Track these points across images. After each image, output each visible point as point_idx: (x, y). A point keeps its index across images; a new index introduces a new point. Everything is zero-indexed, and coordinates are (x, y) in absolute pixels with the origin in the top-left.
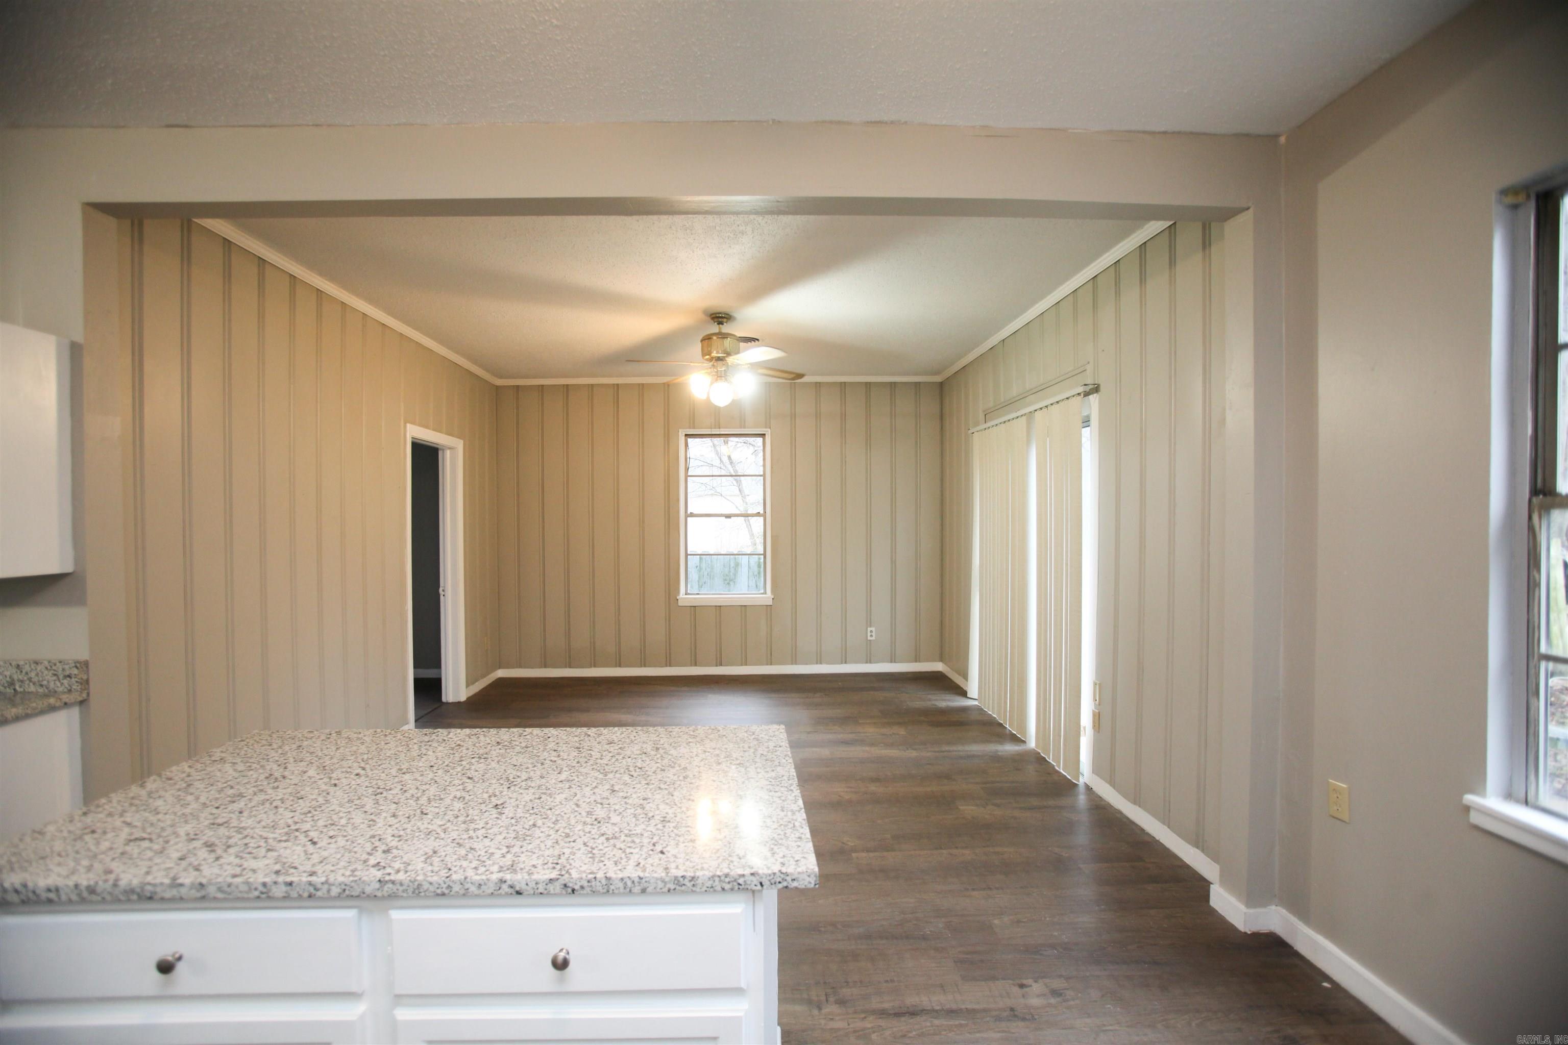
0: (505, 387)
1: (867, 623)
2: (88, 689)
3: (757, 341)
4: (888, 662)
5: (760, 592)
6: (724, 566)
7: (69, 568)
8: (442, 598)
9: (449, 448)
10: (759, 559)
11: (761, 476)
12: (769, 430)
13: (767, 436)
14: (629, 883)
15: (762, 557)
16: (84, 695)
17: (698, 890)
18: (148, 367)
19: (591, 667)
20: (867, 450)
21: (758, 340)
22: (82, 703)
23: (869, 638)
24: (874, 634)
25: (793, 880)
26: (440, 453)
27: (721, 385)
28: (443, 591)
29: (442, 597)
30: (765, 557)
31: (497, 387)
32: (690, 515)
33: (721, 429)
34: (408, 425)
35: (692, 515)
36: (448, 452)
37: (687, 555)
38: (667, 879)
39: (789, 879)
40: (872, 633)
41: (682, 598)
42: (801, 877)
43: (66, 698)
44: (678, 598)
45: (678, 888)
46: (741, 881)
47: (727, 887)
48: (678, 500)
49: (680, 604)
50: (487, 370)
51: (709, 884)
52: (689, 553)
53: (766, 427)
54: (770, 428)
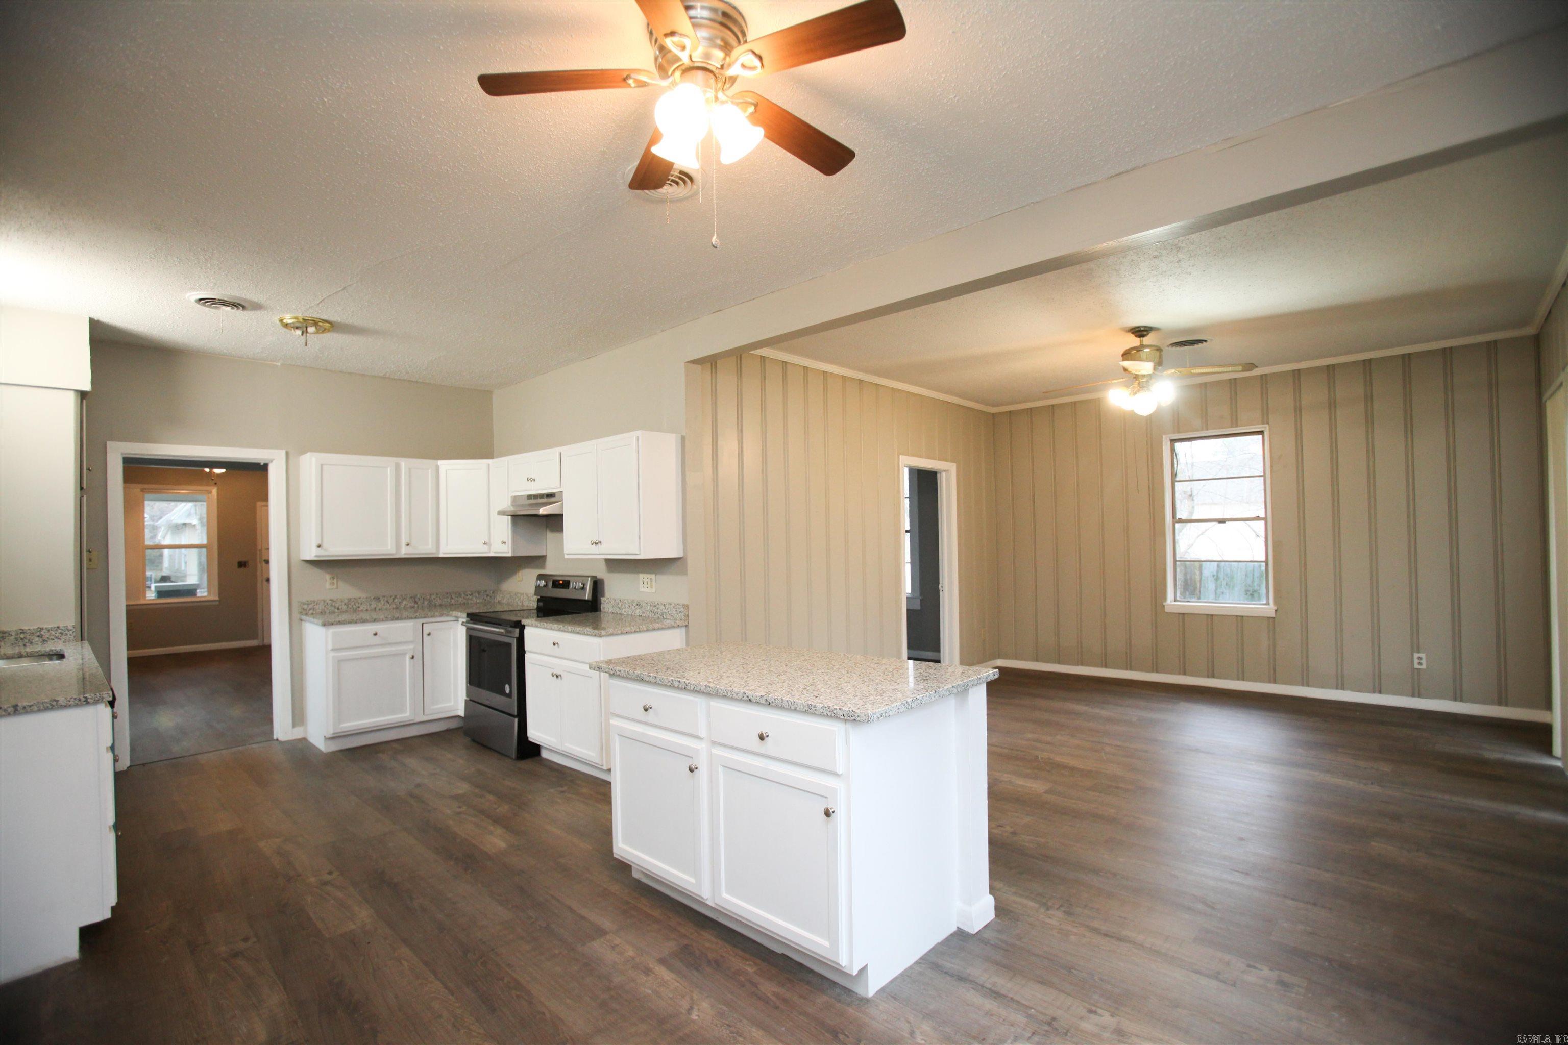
0: (1000, 413)
1: (1412, 647)
2: (688, 619)
3: (1204, 343)
4: (1450, 699)
5: (1262, 602)
6: (1246, 575)
7: (681, 556)
8: (941, 593)
9: (945, 471)
10: (1260, 566)
11: (1261, 476)
12: (1267, 426)
13: (1265, 433)
14: (790, 703)
15: (1264, 564)
16: (687, 623)
17: (817, 713)
18: (719, 443)
19: (1078, 665)
20: (1406, 437)
21: (1205, 341)
22: (686, 626)
23: (1416, 666)
24: (1424, 661)
25: (858, 716)
26: (938, 475)
27: (1142, 396)
28: (942, 587)
29: (941, 591)
30: (1267, 565)
31: (993, 414)
32: (1176, 520)
33: (1209, 431)
34: (901, 456)
35: (1181, 521)
36: (944, 474)
37: (1175, 561)
38: (805, 704)
39: (856, 715)
40: (1421, 660)
41: (1168, 605)
42: (863, 715)
43: (679, 623)
44: (1164, 604)
45: (809, 710)
46: (835, 712)
47: (829, 714)
48: (1163, 506)
49: (1167, 610)
50: (977, 401)
51: (821, 710)
52: (1177, 559)
53: (1263, 423)
54: (1268, 423)
